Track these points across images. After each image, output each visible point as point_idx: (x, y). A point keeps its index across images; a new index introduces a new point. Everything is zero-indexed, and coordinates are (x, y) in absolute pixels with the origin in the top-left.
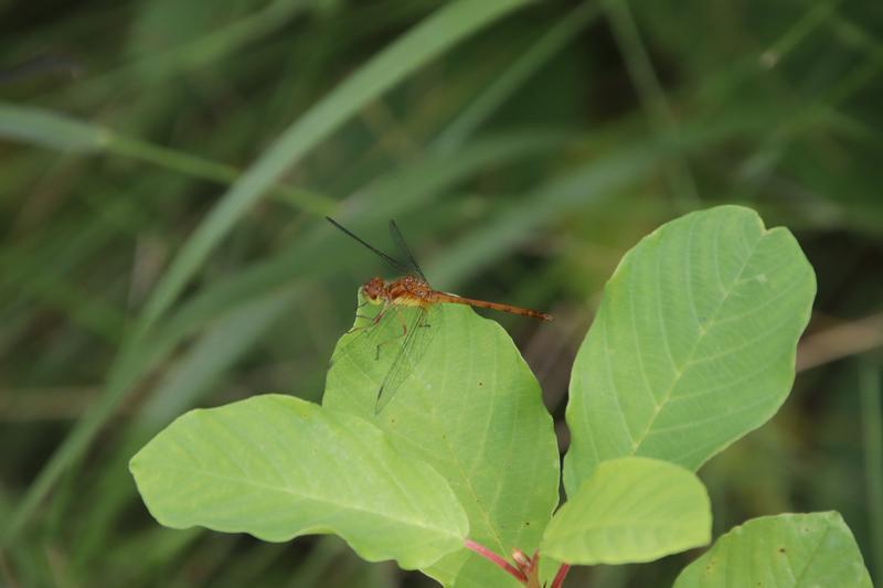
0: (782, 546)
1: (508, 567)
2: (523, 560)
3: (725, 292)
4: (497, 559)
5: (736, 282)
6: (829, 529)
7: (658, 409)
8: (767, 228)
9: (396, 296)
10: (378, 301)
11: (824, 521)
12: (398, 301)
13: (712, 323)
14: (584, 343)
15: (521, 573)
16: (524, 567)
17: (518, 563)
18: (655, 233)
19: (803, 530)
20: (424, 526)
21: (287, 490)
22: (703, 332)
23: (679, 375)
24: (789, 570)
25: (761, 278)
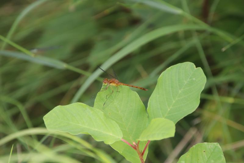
0: (204, 151)
1: (132, 146)
2: (135, 144)
3: (186, 82)
4: (129, 144)
5: (188, 80)
6: (216, 147)
7: (169, 110)
8: (196, 67)
9: (110, 83)
10: (106, 84)
11: (215, 145)
12: (111, 84)
13: (182, 89)
14: (152, 94)
15: (135, 148)
16: (136, 146)
17: (134, 145)
18: (170, 68)
19: (209, 147)
20: (112, 135)
21: (80, 125)
22: (180, 92)
23: (174, 102)
24: (206, 156)
25: (194, 79)
